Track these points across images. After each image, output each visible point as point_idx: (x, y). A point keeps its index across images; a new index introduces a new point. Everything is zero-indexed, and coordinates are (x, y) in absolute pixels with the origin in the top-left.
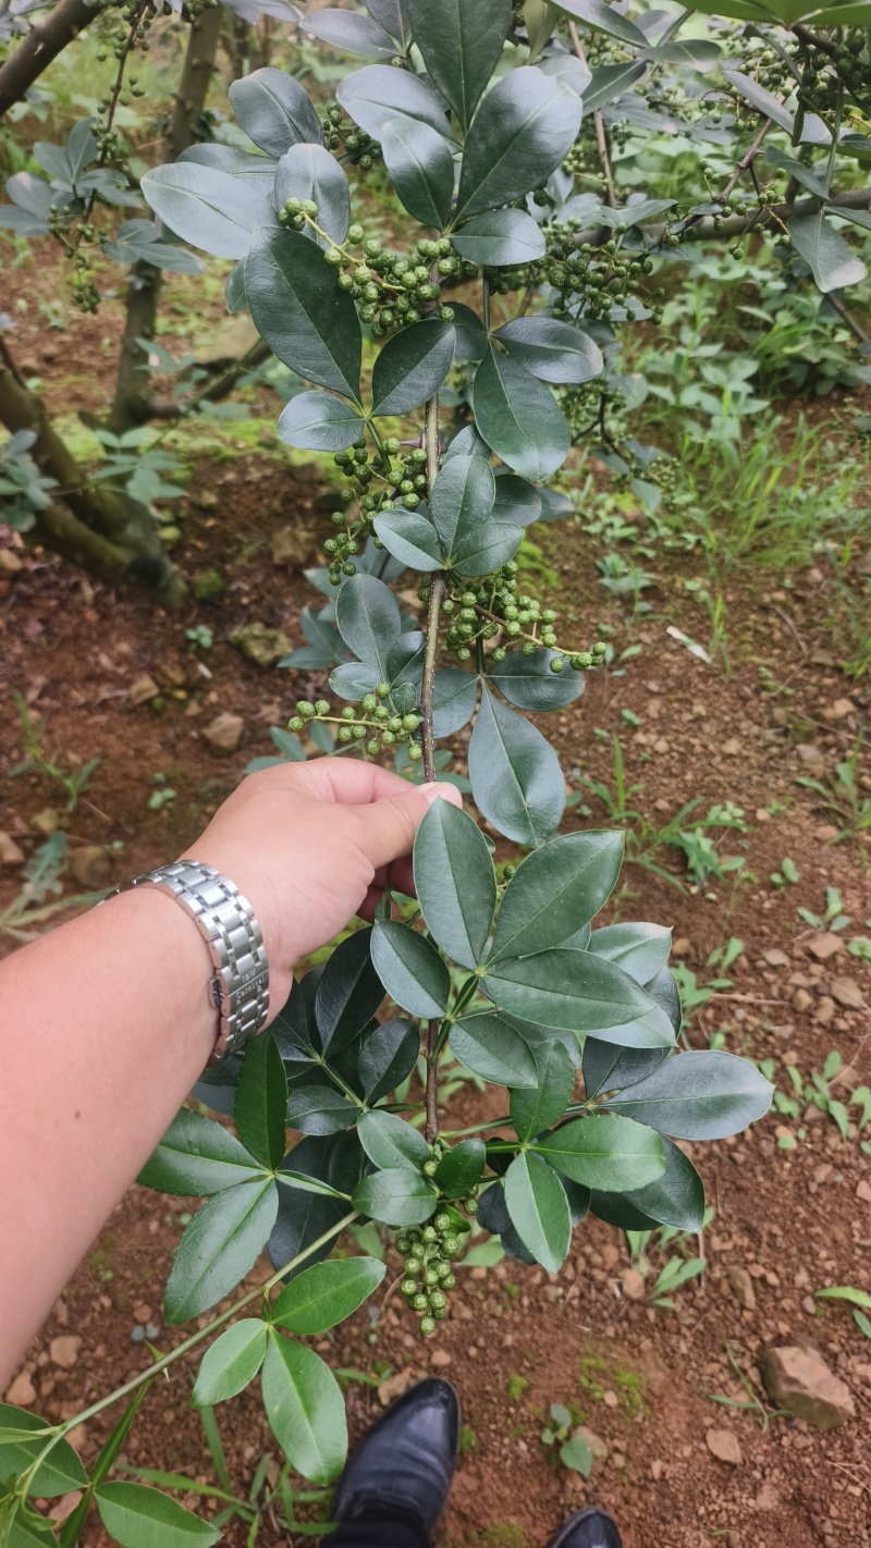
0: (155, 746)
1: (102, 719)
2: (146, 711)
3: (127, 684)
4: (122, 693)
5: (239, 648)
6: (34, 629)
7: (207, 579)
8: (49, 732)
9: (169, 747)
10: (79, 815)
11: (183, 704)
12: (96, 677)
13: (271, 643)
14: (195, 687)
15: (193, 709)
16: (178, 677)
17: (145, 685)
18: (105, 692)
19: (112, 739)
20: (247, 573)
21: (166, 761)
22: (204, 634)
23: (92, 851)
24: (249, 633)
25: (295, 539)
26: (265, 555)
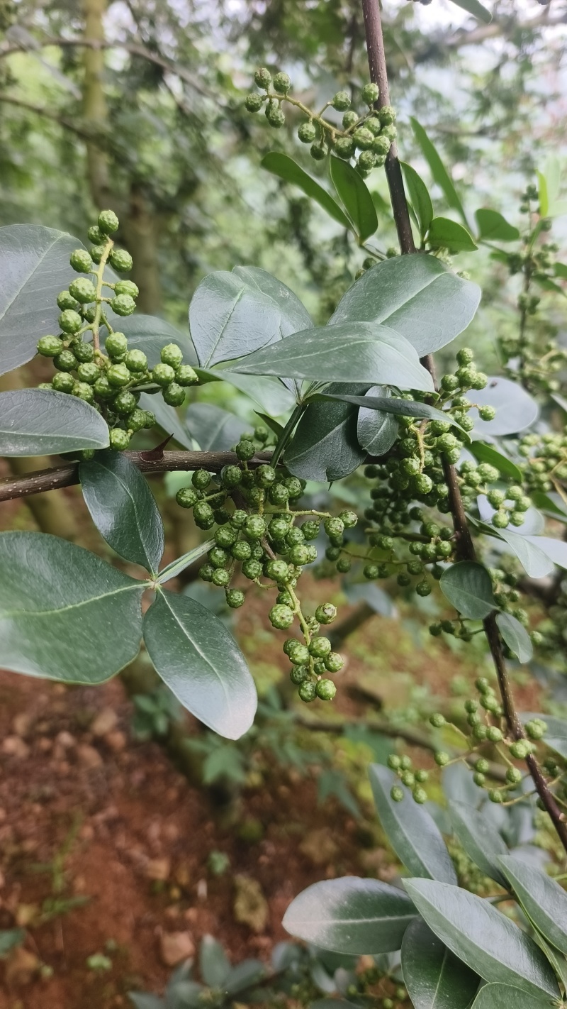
0: (129, 919)
1: (119, 868)
2: (146, 886)
3: (153, 855)
4: (146, 859)
5: (233, 892)
6: (138, 777)
7: (252, 826)
8: (85, 851)
9: (138, 926)
10: (48, 928)
11: (170, 902)
12: (141, 837)
13: (253, 907)
14: (189, 897)
15: (173, 912)
16: (184, 878)
17: (160, 869)
18: (137, 852)
19: (111, 888)
20: (278, 842)
21: (126, 935)
22: (220, 862)
23: (29, 961)
24: (248, 885)
25: (321, 844)
26: (298, 839)
